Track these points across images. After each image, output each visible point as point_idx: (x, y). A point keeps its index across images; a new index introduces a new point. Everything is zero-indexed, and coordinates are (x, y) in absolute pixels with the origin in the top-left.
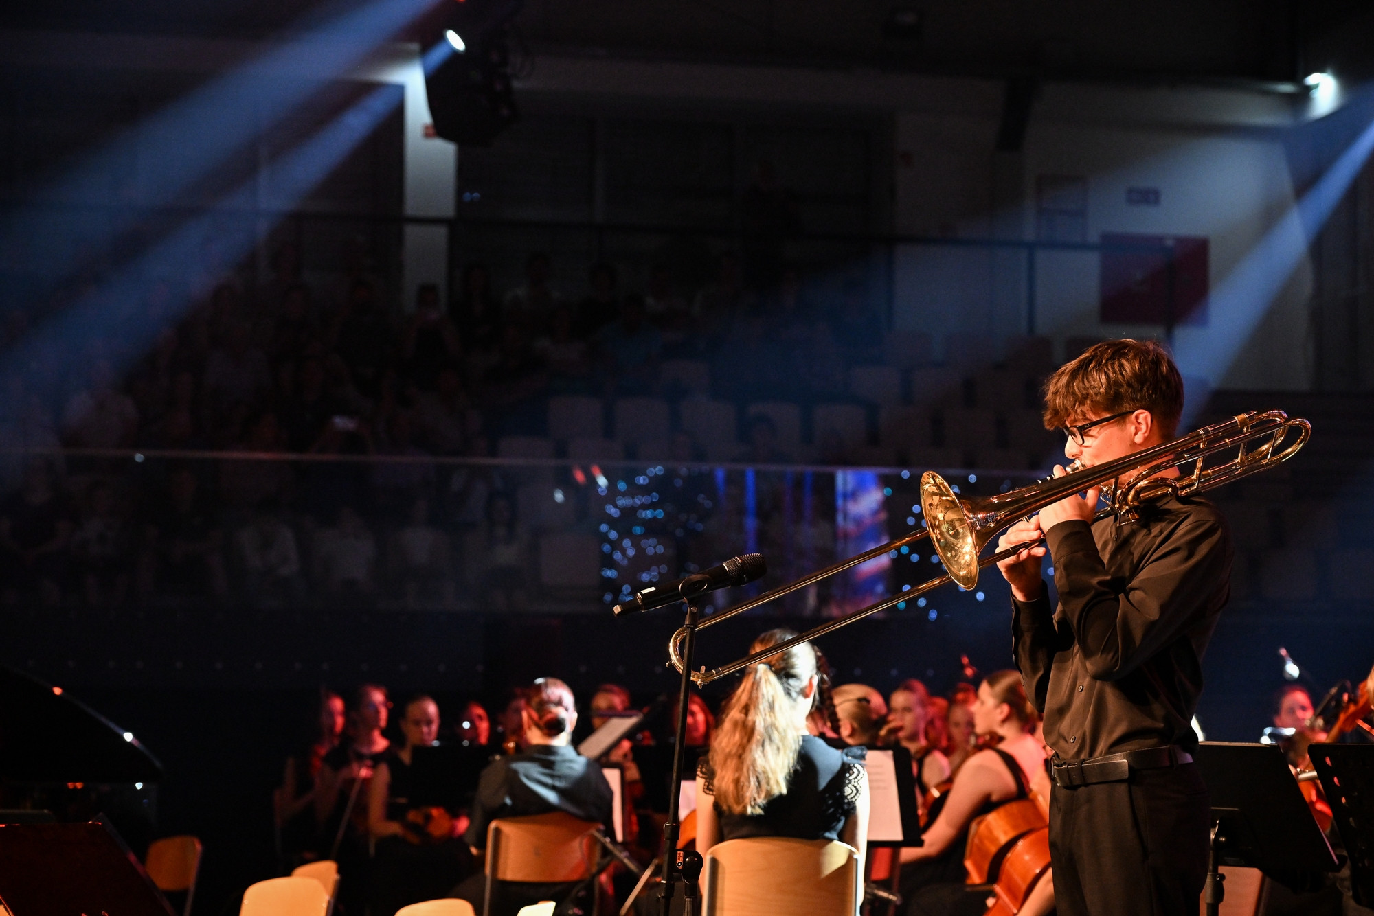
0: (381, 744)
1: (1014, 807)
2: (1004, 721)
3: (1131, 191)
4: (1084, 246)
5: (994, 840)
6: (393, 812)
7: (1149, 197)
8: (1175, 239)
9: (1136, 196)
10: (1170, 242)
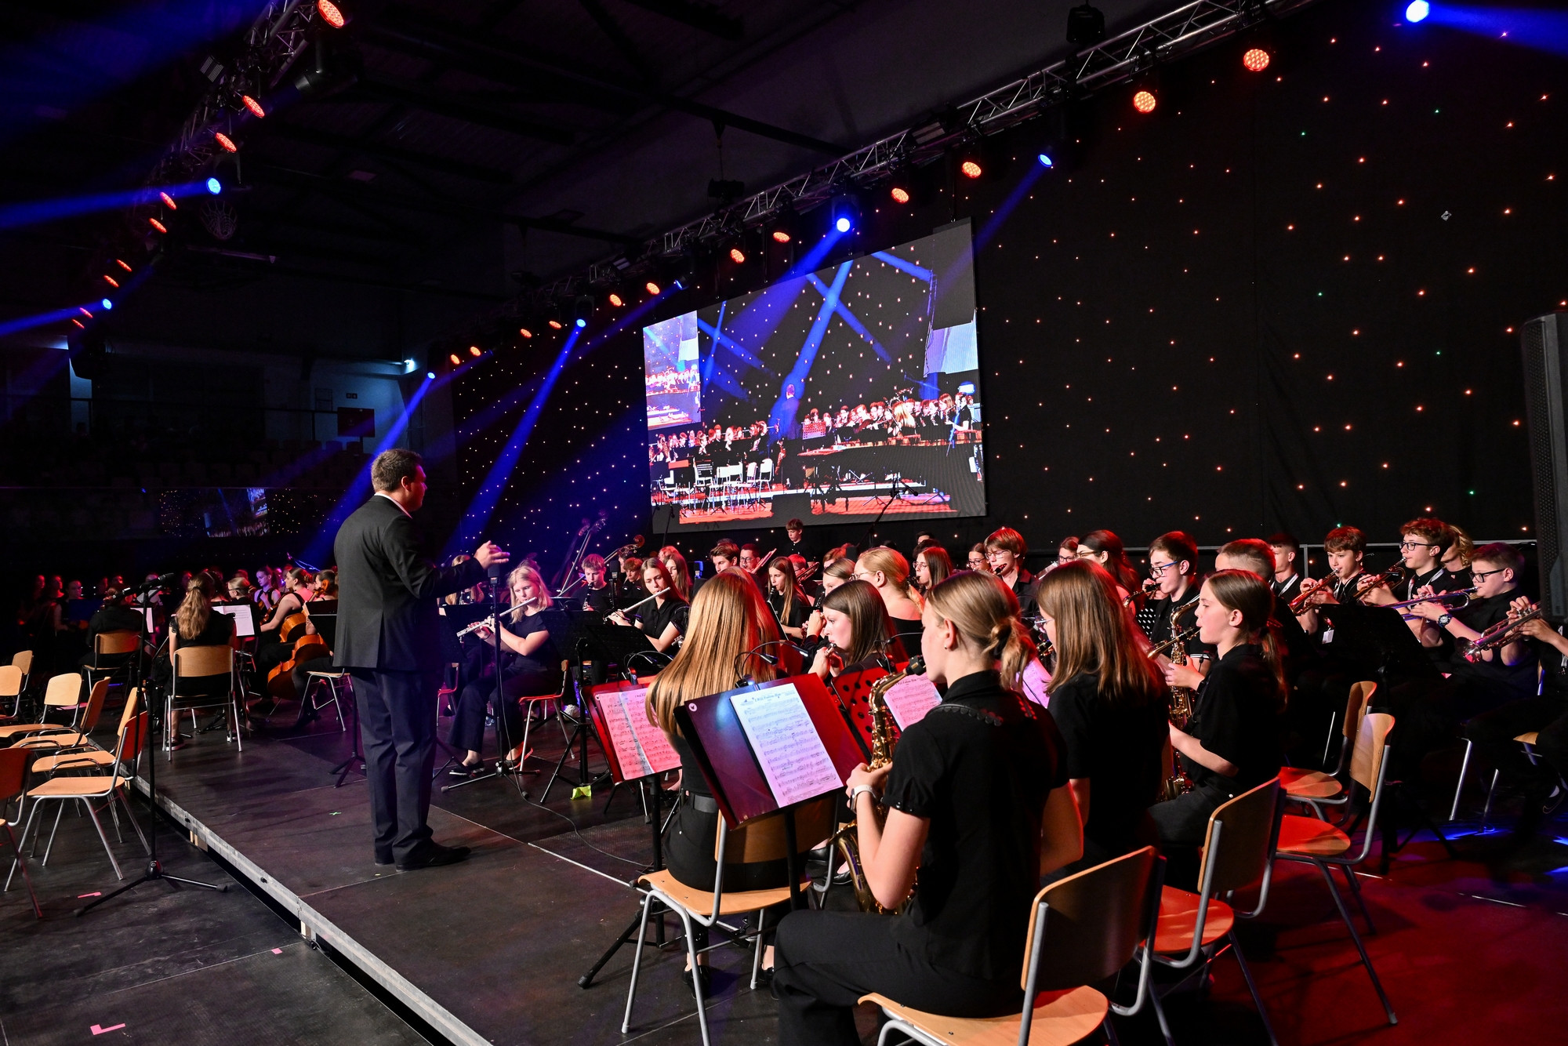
0: (61, 594)
1: (296, 616)
2: (296, 584)
3: (347, 394)
4: (333, 412)
5: (289, 627)
6: (63, 622)
7: (354, 396)
8: (363, 409)
9: (349, 396)
10: (361, 410)
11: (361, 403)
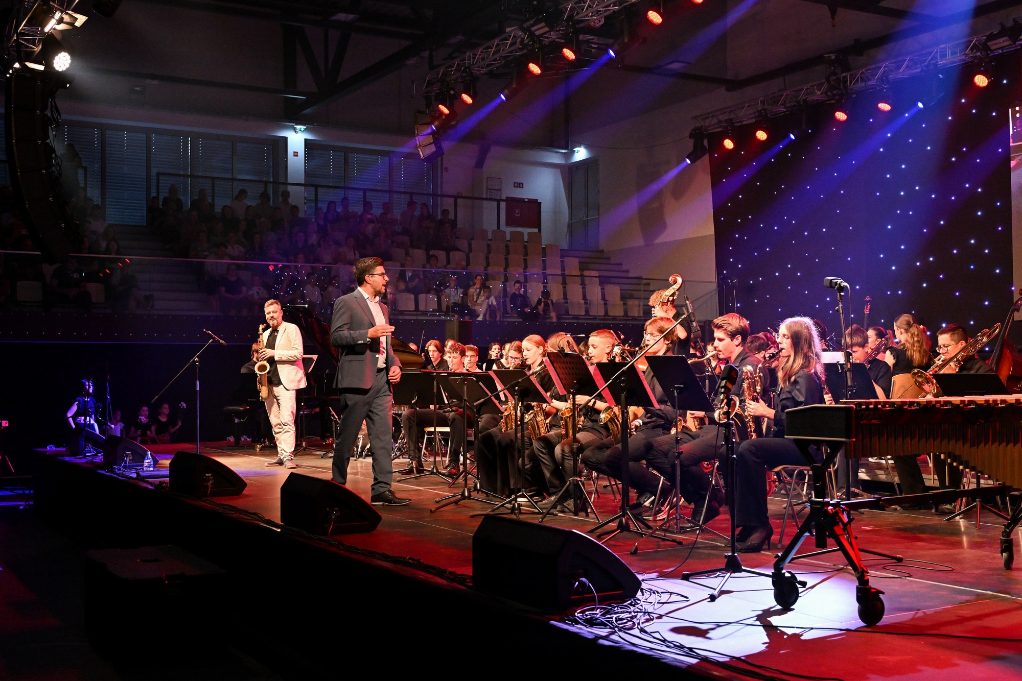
3: (514, 183)
7: (520, 185)
8: (528, 199)
9: (516, 185)
10: (526, 200)
11: (526, 194)
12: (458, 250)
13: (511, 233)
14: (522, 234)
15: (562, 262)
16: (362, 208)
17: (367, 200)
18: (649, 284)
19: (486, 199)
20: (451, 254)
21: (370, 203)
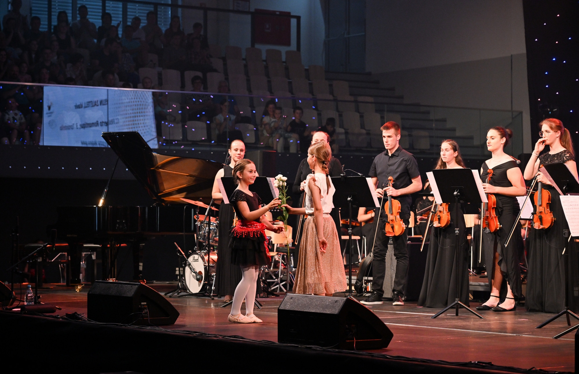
8: (280, 12)
10: (278, 13)
12: (215, 71)
13: (268, 51)
14: (279, 52)
15: (331, 86)
16: (101, 21)
17: (107, 11)
18: (428, 113)
19: (234, 11)
20: (209, 75)
21: (109, 14)
